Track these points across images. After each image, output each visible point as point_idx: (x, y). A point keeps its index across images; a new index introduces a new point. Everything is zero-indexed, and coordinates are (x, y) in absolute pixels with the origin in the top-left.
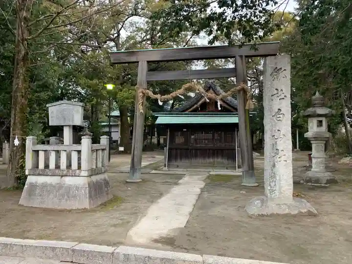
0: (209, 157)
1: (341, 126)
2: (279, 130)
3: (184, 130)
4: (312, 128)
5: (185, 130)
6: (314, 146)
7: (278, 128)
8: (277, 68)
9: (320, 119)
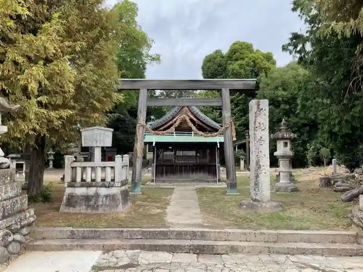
2: (261, 152)
4: (280, 148)
6: (281, 163)
8: (260, 108)
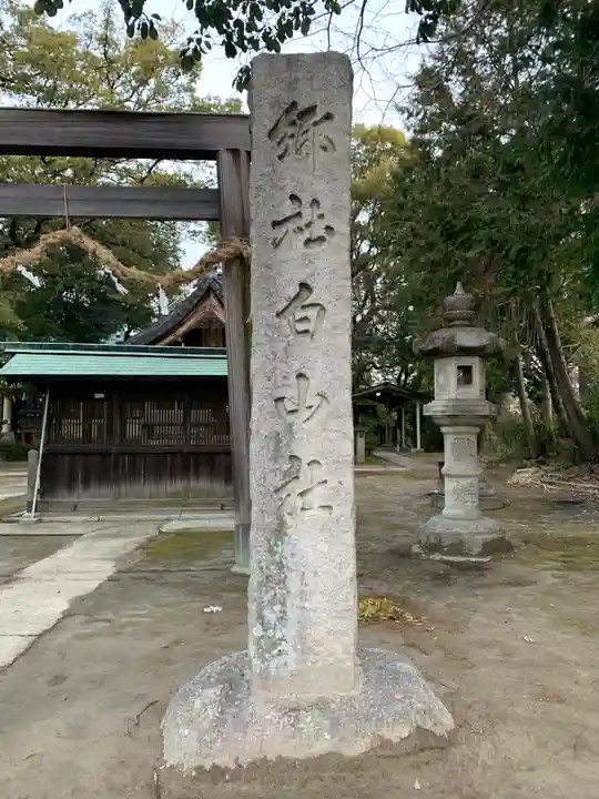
0: (172, 476)
1: (510, 396)
2: (300, 376)
3: (97, 396)
5: (102, 396)
6: (448, 442)
7: (296, 366)
8: (294, 104)
9: (465, 361)
